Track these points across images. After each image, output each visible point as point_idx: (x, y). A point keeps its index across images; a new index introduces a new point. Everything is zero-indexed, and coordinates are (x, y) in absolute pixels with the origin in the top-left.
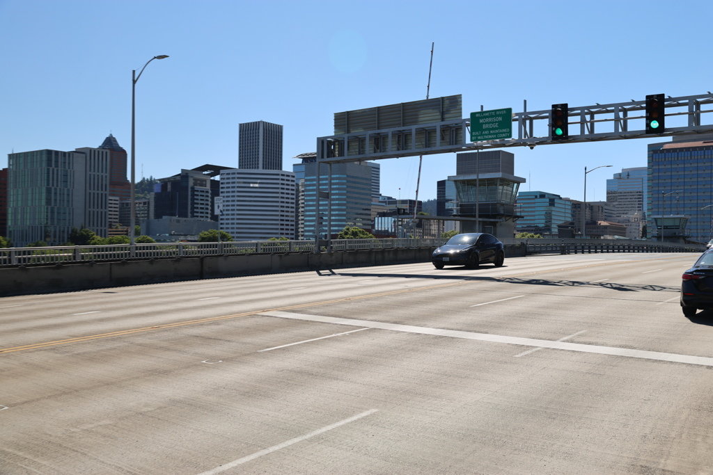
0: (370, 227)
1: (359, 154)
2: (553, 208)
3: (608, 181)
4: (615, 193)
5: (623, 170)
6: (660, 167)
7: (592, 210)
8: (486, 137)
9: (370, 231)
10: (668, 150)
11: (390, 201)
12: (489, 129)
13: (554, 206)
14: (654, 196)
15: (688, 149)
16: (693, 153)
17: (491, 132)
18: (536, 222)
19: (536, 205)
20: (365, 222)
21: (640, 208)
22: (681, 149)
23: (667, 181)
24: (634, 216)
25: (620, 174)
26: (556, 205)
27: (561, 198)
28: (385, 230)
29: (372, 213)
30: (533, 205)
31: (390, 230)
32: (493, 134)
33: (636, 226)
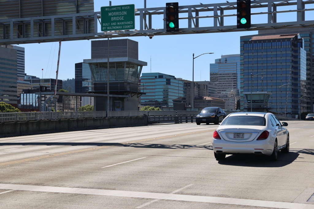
0: (16, 102)
1: (4, 38)
2: (169, 87)
3: (211, 65)
4: (216, 74)
5: (222, 56)
6: (250, 54)
7: (199, 88)
8: (114, 28)
9: (16, 106)
10: (255, 41)
11: (34, 79)
12: (117, 21)
13: (170, 85)
14: (245, 77)
15: (269, 41)
16: (273, 43)
17: (118, 24)
18: (156, 97)
19: (156, 84)
20: (12, 98)
21: (235, 86)
22: (264, 41)
23: (254, 65)
24: (231, 93)
25: (220, 60)
26: (171, 84)
27: (176, 78)
28: (30, 105)
29: (18, 90)
30: (153, 84)
31: (34, 105)
32: (120, 25)
33: (232, 100)
